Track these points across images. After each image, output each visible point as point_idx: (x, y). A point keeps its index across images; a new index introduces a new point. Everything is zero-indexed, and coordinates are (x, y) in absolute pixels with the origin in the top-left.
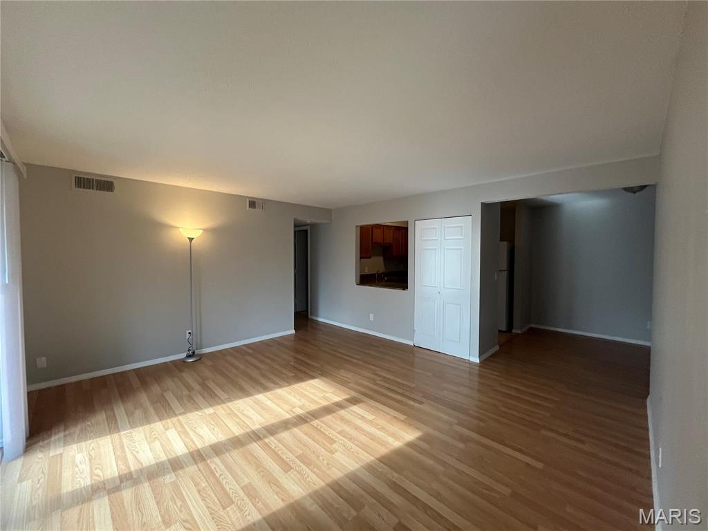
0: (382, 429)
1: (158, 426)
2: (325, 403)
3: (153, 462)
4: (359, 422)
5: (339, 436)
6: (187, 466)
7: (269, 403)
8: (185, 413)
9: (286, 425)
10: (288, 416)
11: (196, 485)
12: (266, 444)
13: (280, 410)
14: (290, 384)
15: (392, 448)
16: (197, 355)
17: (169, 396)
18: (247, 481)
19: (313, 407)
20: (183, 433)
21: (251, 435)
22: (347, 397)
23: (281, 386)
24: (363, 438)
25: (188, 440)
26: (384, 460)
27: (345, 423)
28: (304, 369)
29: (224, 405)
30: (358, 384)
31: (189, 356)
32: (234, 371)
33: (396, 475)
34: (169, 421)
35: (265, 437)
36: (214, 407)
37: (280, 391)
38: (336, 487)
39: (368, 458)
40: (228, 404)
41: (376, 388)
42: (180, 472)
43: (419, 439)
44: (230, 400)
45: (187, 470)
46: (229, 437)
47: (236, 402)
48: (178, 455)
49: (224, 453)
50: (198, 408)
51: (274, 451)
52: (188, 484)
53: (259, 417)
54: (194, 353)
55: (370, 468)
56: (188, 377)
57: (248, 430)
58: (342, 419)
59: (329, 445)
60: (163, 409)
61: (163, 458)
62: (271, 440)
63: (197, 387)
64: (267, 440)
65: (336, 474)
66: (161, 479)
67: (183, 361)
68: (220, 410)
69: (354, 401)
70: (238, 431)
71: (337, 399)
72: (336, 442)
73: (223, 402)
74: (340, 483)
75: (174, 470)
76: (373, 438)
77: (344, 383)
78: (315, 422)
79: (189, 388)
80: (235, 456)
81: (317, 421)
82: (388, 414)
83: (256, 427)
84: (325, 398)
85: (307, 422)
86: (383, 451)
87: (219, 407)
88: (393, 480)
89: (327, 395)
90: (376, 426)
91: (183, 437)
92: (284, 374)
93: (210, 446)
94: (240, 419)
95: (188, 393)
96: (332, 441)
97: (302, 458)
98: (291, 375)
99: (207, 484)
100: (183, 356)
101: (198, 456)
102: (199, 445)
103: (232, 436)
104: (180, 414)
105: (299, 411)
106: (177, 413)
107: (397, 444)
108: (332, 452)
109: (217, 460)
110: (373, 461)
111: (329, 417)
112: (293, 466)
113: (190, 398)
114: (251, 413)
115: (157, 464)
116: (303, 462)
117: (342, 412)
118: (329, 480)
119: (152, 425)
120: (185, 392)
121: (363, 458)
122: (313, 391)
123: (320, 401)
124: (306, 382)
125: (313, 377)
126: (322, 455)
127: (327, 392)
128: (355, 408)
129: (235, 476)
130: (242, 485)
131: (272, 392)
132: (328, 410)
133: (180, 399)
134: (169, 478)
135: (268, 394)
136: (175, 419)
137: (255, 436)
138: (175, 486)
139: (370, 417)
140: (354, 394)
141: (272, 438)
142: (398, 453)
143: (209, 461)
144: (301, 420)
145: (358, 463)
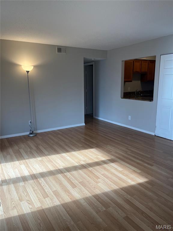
0: (126, 176)
1: (17, 163)
2: (96, 160)
3: (15, 177)
4: (113, 171)
5: (102, 176)
6: (29, 180)
7: (68, 158)
8: (28, 159)
9: (75, 168)
10: (77, 164)
11: (33, 188)
12: (65, 176)
13: (73, 161)
14: (79, 150)
15: (129, 184)
16: (34, 133)
17: (22, 151)
18: (55, 189)
19: (90, 162)
20: (27, 166)
21: (59, 171)
22: (110, 158)
23: (74, 151)
24: (114, 178)
25: (30, 170)
26: (124, 189)
27: (106, 170)
28: (88, 143)
29: (46, 157)
30: (116, 153)
31: (31, 134)
32: (52, 142)
33: (129, 197)
34: (21, 161)
35: (65, 172)
36: (42, 157)
37: (74, 153)
38: (97, 197)
39: (116, 187)
40: (48, 156)
41: (126, 155)
42: (26, 182)
43: (146, 182)
44: (49, 155)
45: (29, 181)
46: (48, 171)
47: (52, 156)
48: (25, 175)
49: (45, 177)
50: (35, 157)
51: (69, 179)
52: (30, 187)
53: (63, 163)
54: (33, 132)
55: (115, 192)
56: (30, 143)
57: (57, 169)
58: (105, 169)
59: (96, 179)
60: (19, 156)
61: (19, 176)
62: (68, 174)
63: (34, 148)
64: (65, 174)
65: (98, 192)
66: (18, 184)
67: (28, 136)
68: (44, 159)
69: (112, 161)
70: (52, 168)
71: (103, 159)
72: (100, 178)
73: (46, 155)
74: (100, 196)
75: (24, 181)
76: (120, 179)
77: (108, 152)
78: (90, 169)
79: (31, 148)
80: (50, 179)
81: (91, 168)
82: (131, 169)
83: (61, 167)
84: (97, 158)
85: (86, 168)
86: (124, 185)
87: (44, 157)
88: (127, 198)
89: (98, 157)
90: (123, 174)
91: (27, 168)
92: (77, 145)
93: (39, 173)
94: (54, 163)
95: (30, 150)
96: (98, 178)
97: (82, 183)
98: (81, 145)
99: (37, 188)
100: (28, 133)
101: (34, 177)
102: (35, 172)
103: (49, 170)
104: (27, 159)
105: (83, 163)
106: (25, 158)
107: (133, 183)
108: (97, 183)
109: (42, 179)
110: (118, 189)
111: (98, 167)
112: (77, 186)
113: (31, 153)
114: (59, 161)
115: (16, 178)
116: (82, 185)
117: (105, 166)
118: (94, 194)
119: (15, 162)
120: (29, 150)
121: (113, 187)
122: (91, 154)
123: (94, 159)
124: (88, 150)
125: (92, 148)
126: (92, 183)
127: (99, 156)
128: (112, 164)
129: (50, 187)
130: (53, 190)
131: (70, 153)
132: (97, 164)
133: (26, 152)
134: (22, 184)
135: (68, 154)
136: (24, 161)
137: (60, 171)
138: (24, 187)
139: (120, 169)
140: (113, 157)
141: (68, 173)
142: (132, 187)
143: (38, 179)
144: (83, 167)
145: (109, 189)
